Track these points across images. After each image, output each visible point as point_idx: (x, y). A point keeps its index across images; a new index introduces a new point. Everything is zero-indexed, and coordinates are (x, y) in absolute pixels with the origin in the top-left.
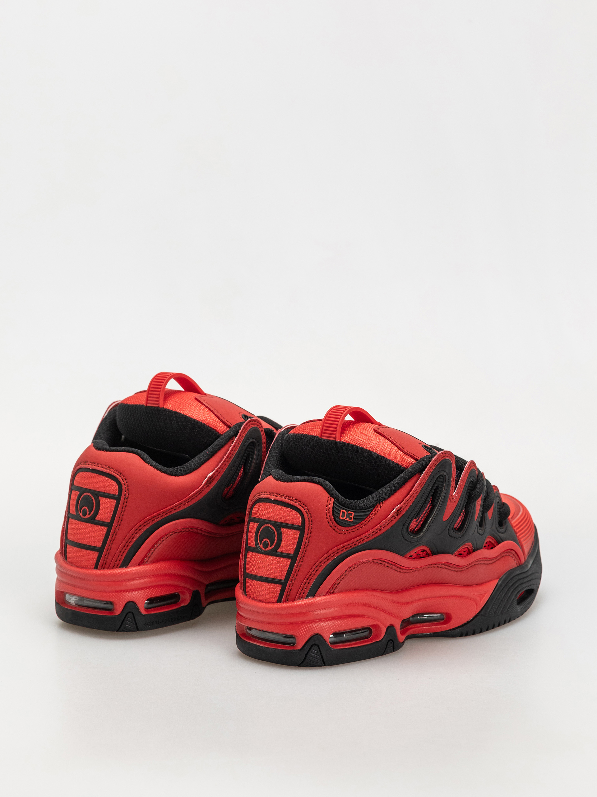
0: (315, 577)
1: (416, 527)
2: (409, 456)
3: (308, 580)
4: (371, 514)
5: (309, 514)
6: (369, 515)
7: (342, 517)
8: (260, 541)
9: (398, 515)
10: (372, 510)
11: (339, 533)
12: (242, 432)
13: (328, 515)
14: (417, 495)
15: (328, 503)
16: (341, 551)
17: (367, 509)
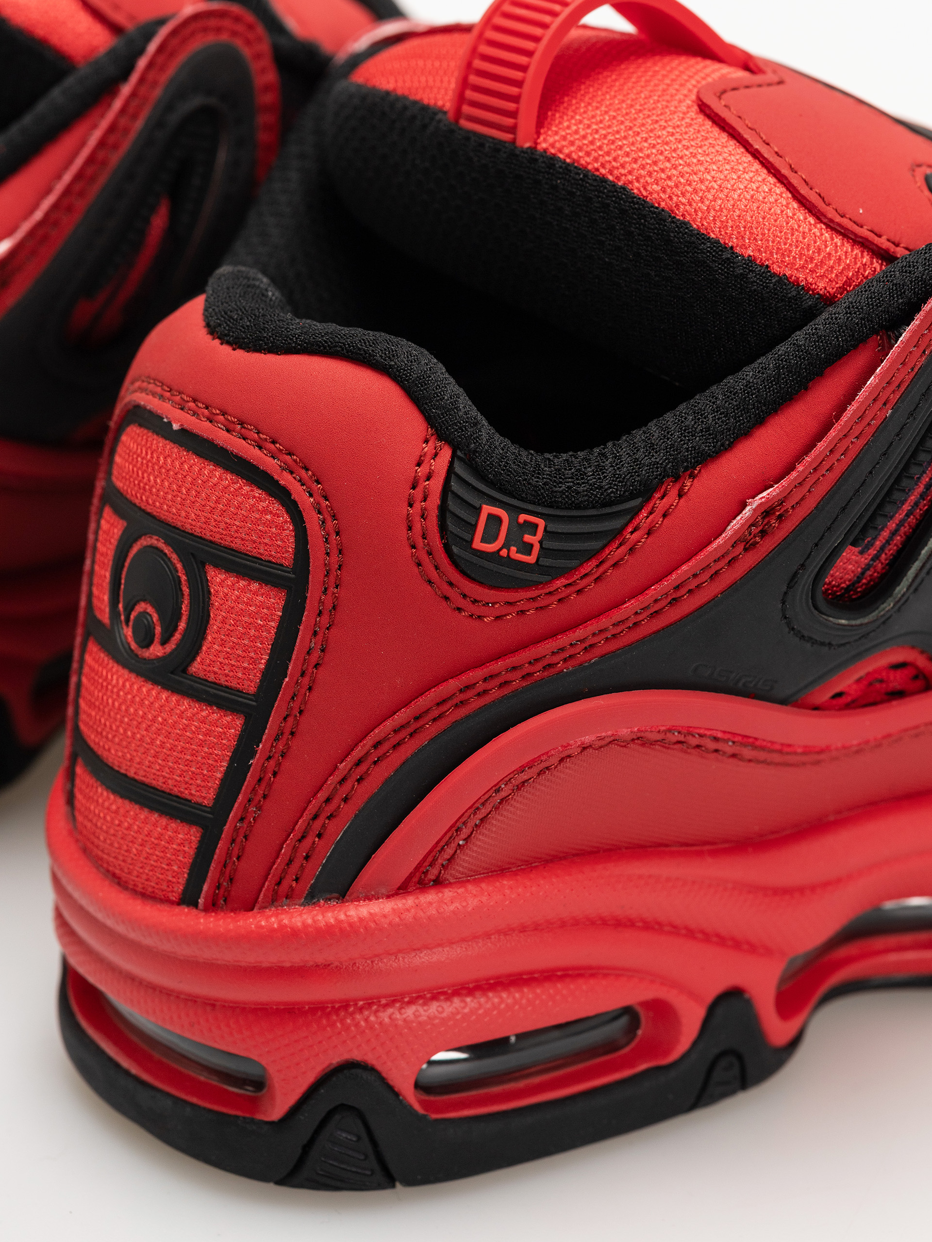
0: (349, 812)
1: (863, 573)
2: (848, 238)
3: (318, 824)
4: (630, 530)
5: (329, 518)
6: (620, 531)
7: (483, 540)
8: (125, 608)
9: (763, 533)
10: (637, 511)
11: (471, 616)
12: (150, 65)
13: (417, 527)
14: (861, 443)
15: (421, 471)
16: (479, 695)
17: (611, 504)
